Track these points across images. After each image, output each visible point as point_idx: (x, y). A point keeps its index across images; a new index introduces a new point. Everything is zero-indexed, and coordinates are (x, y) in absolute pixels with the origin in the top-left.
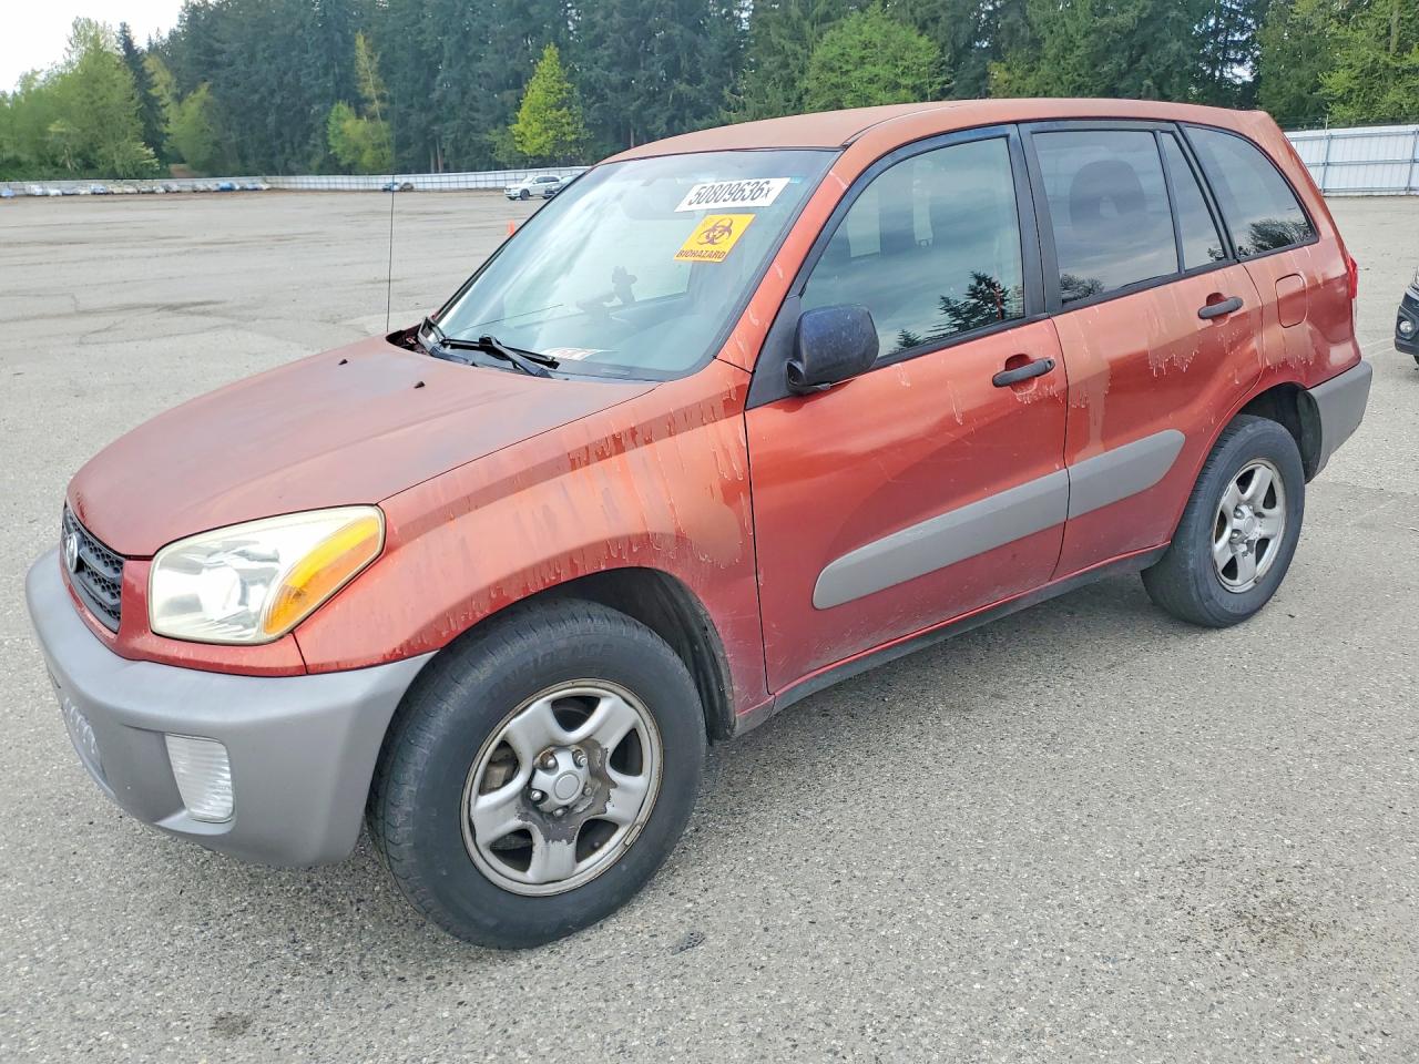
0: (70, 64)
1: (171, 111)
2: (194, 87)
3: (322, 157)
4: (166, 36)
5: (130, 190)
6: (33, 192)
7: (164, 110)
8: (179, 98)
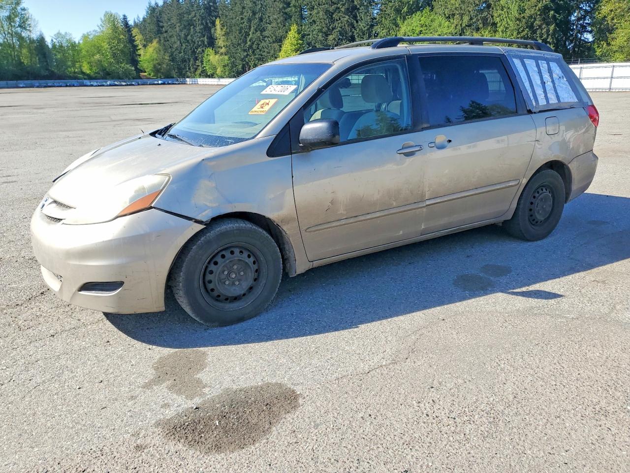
0: (102, 31)
1: (141, 52)
2: (151, 42)
3: (200, 70)
4: (141, 20)
5: (124, 84)
6: (87, 84)
7: (139, 51)
8: (145, 46)
